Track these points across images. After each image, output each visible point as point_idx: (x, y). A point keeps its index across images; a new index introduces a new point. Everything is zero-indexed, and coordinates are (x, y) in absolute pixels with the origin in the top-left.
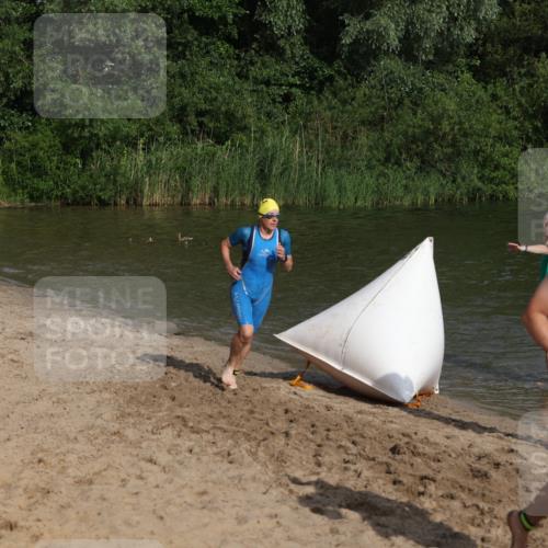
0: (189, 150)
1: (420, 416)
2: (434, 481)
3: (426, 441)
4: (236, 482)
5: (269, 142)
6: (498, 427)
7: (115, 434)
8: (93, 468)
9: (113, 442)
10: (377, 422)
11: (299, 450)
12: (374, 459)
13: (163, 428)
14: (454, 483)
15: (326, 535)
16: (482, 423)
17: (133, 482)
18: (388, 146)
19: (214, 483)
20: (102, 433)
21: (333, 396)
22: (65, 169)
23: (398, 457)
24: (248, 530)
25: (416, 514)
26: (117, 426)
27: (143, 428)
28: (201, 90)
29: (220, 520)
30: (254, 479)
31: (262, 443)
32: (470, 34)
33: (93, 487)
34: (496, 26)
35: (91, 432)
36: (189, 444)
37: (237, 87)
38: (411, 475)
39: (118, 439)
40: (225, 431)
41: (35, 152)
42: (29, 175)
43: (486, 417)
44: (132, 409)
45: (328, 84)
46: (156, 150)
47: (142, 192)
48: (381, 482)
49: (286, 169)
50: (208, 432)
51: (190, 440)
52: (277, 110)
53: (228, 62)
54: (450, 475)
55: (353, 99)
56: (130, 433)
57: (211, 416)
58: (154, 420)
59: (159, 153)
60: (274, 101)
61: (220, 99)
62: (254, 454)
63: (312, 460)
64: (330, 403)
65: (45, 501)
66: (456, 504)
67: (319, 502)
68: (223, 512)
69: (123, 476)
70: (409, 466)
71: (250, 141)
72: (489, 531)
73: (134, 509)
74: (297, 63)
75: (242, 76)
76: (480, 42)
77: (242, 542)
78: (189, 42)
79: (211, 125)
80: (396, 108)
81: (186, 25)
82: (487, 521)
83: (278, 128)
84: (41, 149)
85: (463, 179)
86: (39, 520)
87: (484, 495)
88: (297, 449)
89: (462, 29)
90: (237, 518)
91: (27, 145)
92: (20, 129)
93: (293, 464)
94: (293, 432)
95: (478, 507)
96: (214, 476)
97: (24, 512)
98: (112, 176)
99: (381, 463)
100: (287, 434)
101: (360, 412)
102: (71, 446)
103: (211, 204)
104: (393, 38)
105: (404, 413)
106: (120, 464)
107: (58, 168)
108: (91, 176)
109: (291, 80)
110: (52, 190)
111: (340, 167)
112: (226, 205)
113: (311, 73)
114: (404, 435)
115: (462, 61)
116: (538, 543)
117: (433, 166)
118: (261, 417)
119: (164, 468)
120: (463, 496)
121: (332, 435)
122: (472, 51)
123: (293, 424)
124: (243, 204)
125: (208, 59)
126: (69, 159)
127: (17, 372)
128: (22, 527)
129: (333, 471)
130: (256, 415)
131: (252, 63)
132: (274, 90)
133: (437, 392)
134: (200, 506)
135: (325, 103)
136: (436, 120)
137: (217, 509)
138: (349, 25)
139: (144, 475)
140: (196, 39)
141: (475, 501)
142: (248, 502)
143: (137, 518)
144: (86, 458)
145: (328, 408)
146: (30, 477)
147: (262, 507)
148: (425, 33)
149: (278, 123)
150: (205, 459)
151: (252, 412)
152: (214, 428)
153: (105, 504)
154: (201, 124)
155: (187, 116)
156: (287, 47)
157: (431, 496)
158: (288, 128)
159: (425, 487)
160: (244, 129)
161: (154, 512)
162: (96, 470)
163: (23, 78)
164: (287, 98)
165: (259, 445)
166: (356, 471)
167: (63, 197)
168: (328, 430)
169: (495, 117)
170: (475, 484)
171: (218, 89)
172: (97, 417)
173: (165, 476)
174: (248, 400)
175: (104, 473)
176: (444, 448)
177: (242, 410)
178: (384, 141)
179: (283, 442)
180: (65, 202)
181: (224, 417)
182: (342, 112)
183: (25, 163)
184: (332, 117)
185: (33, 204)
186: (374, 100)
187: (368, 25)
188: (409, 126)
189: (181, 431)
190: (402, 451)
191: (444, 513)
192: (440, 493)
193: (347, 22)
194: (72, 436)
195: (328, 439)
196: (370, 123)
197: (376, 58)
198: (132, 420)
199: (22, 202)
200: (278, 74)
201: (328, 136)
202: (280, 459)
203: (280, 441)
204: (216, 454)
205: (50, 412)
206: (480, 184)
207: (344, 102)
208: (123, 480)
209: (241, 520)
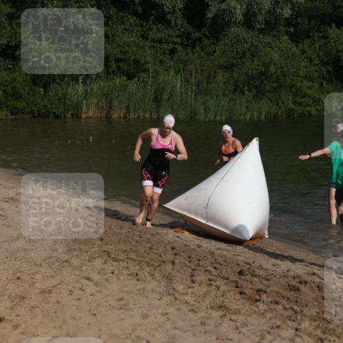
0: (111, 84)
1: (256, 252)
2: (266, 293)
3: (260, 267)
4: (141, 292)
5: (161, 79)
6: (305, 259)
7: (65, 261)
8: (51, 283)
9: (64, 267)
10: (230, 255)
11: (181, 273)
12: (228, 279)
13: (95, 258)
14: (278, 294)
15: (198, 326)
16: (295, 257)
17: (77, 292)
18: (236, 82)
19: (128, 293)
20: (57, 261)
21: (201, 238)
22: (33, 95)
23: (243, 277)
24: (150, 322)
25: (254, 313)
26: (67, 257)
27: (83, 258)
28: (118, 46)
29: (131, 316)
30: (153, 290)
31: (158, 268)
32: (287, 12)
33: (51, 295)
34: (304, 7)
35: (51, 261)
36: (112, 268)
37: (141, 44)
38: (251, 289)
39: (67, 265)
40: (134, 261)
41: (15, 84)
42: (10, 98)
43: (298, 253)
44: (76, 246)
45: (198, 42)
46: (90, 83)
47: (81, 109)
48: (232, 293)
49: (172, 95)
50: (123, 261)
51: (112, 266)
52: (167, 58)
53: (136, 28)
54: (275, 289)
55: (214, 52)
56: (75, 261)
57: (125, 251)
58: (89, 253)
59: (92, 85)
60: (164, 53)
61: (130, 51)
62: (152, 275)
63: (189, 279)
64: (200, 244)
65: (22, 303)
66: (279, 307)
67: (193, 305)
68: (134, 312)
69: (70, 288)
70: (249, 284)
71: (149, 78)
72: (300, 324)
73: (77, 309)
74: (178, 29)
75: (145, 37)
76: (294, 17)
77: (145, 330)
78: (111, 15)
79: (125, 68)
80: (241, 58)
81: (109, 5)
82: (299, 318)
83: (167, 70)
84: (19, 82)
85: (283, 103)
86: (18, 316)
87: (297, 302)
88: (179, 272)
89: (282, 9)
90: (142, 315)
91: (9, 79)
92: (5, 70)
93: (177, 281)
94: (177, 261)
95: (293, 309)
96: (127, 289)
97: (8, 311)
98: (63, 100)
99: (232, 281)
100: (173, 263)
101: (219, 249)
102: (37, 269)
103: (125, 117)
104: (239, 14)
105: (246, 250)
106: (69, 281)
107: (29, 94)
108: (49, 99)
109: (175, 40)
110: (25, 108)
111: (206, 95)
112: (134, 118)
113: (187, 36)
114: (246, 263)
115: (282, 29)
116: (331, 331)
117: (263, 95)
118: (157, 252)
119: (96, 284)
120: (284, 302)
121: (201, 263)
122: (288, 22)
123: (177, 256)
124: (145, 118)
125: (123, 26)
126: (36, 88)
127: (3, 222)
128: (7, 320)
129: (202, 285)
130: (154, 251)
131: (151, 29)
132: (164, 46)
133: (267, 237)
134: (119, 307)
135: (196, 55)
136: (267, 66)
137: (130, 309)
138: (211, 5)
139: (84, 287)
140: (116, 14)
141: (291, 305)
142: (149, 305)
143: (79, 315)
144: (47, 276)
145: (199, 246)
146: (12, 289)
147: (158, 308)
148: (259, 11)
149: (167, 67)
150: (122, 278)
151: (151, 248)
152: (128, 258)
153: (59, 306)
154: (118, 67)
155: (110, 62)
156: (173, 19)
157: (263, 302)
158: (173, 70)
159: (260, 296)
160: (146, 70)
161: (90, 310)
162: (54, 284)
163: (7, 37)
164: (173, 51)
165: (155, 269)
166: (216, 286)
167: (32, 112)
168: (199, 260)
169: (303, 64)
170: (291, 294)
171: (129, 46)
172: (54, 251)
173: (97, 289)
174: (148, 241)
175: (58, 286)
176: (271, 272)
177: (145, 247)
178: (234, 79)
179: (170, 268)
180: (33, 116)
181: (134, 252)
182: (208, 60)
183: (7, 91)
184: (201, 63)
185: (13, 117)
186: (227, 53)
187: (223, 6)
188: (249, 69)
189: (107, 260)
190: (245, 274)
191: (272, 313)
192: (269, 300)
193: (210, 3)
194: (38, 263)
195: (199, 266)
196: (225, 67)
197: (228, 26)
198: (76, 253)
199: (6, 115)
200: (167, 36)
201: (198, 75)
202: (169, 278)
203: (169, 267)
204: (129, 275)
205: (24, 248)
206: (293, 106)
207: (208, 54)
208: (70, 291)
209: (145, 317)
